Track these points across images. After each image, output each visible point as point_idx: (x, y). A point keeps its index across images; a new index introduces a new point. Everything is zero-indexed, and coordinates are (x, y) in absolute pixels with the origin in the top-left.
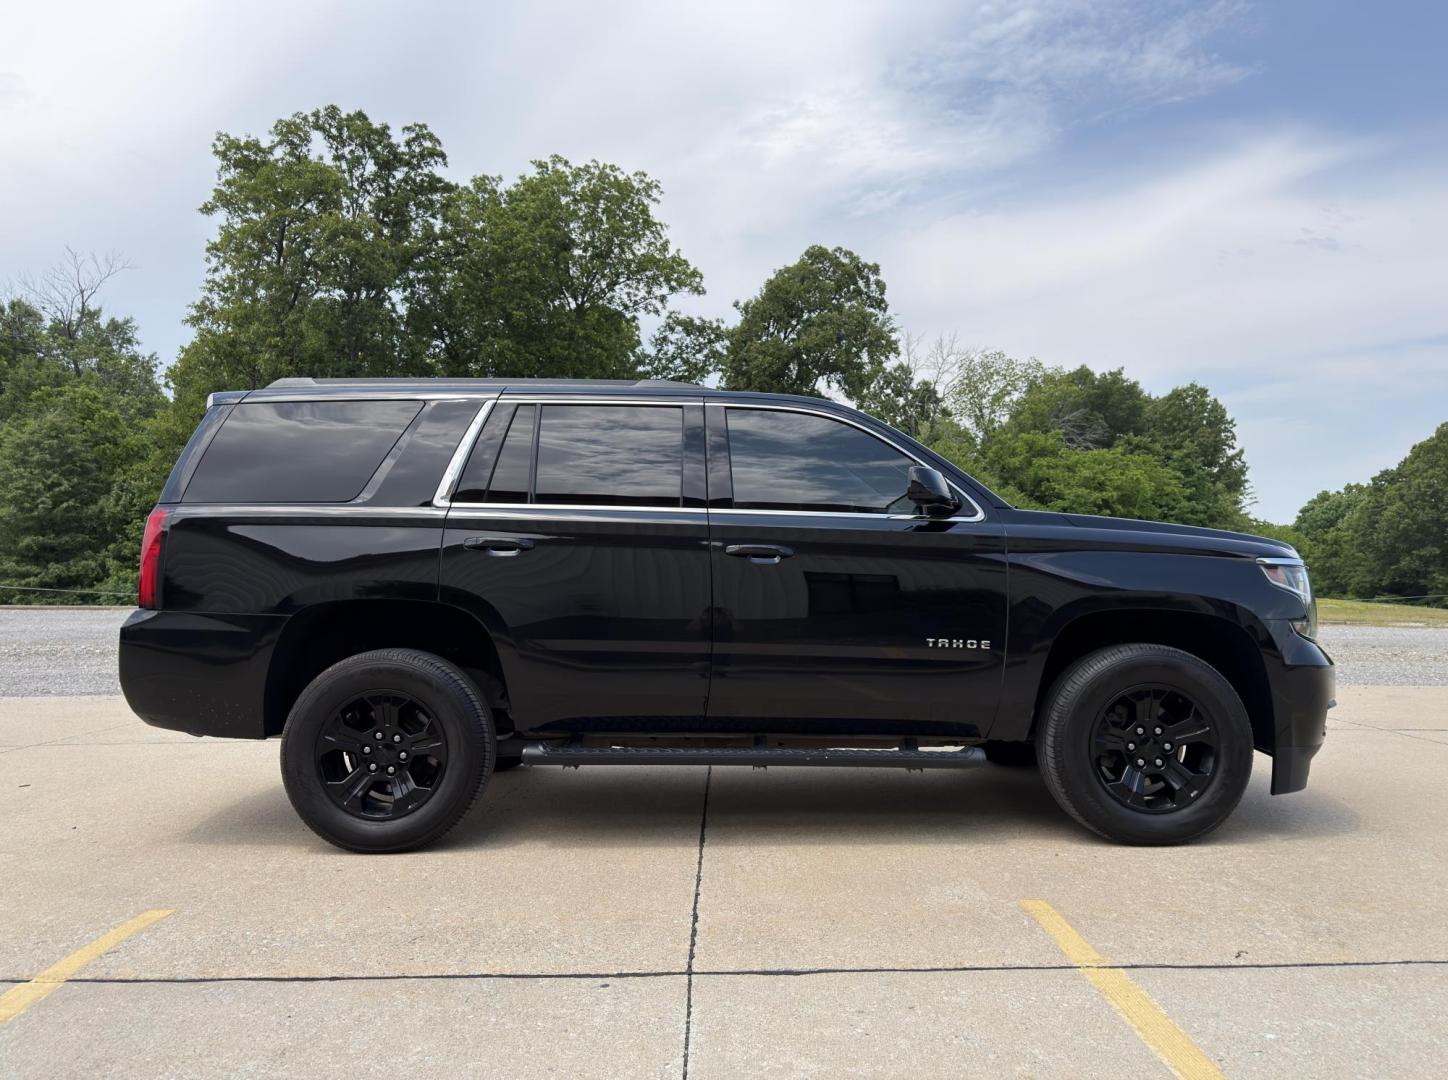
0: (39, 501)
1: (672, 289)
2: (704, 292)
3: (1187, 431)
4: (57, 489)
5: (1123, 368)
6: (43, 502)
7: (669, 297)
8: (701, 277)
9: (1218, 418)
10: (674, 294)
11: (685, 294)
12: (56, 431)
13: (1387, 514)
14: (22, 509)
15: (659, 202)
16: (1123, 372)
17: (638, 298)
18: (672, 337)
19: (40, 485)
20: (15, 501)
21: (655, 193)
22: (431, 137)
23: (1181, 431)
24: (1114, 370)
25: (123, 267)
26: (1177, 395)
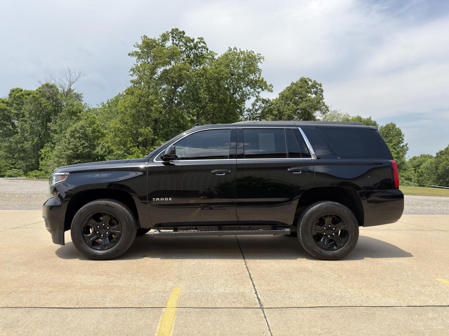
0: (79, 148)
1: (263, 90)
2: (272, 91)
3: (391, 137)
4: (84, 145)
5: (371, 117)
6: (80, 149)
7: (261, 92)
8: (272, 87)
9: (399, 134)
10: (263, 91)
11: (267, 91)
12: (82, 127)
13: (442, 165)
14: (74, 151)
15: (262, 63)
16: (371, 118)
17: (251, 92)
18: (258, 104)
19: (79, 144)
20: (72, 149)
21: (262, 60)
22: (204, 43)
23: (389, 137)
24: (368, 117)
25: (83, 75)
26: (387, 126)
